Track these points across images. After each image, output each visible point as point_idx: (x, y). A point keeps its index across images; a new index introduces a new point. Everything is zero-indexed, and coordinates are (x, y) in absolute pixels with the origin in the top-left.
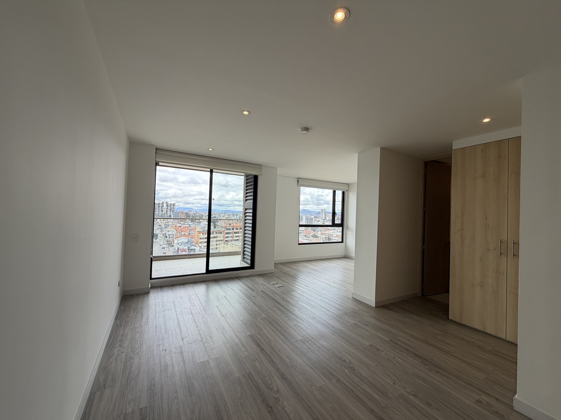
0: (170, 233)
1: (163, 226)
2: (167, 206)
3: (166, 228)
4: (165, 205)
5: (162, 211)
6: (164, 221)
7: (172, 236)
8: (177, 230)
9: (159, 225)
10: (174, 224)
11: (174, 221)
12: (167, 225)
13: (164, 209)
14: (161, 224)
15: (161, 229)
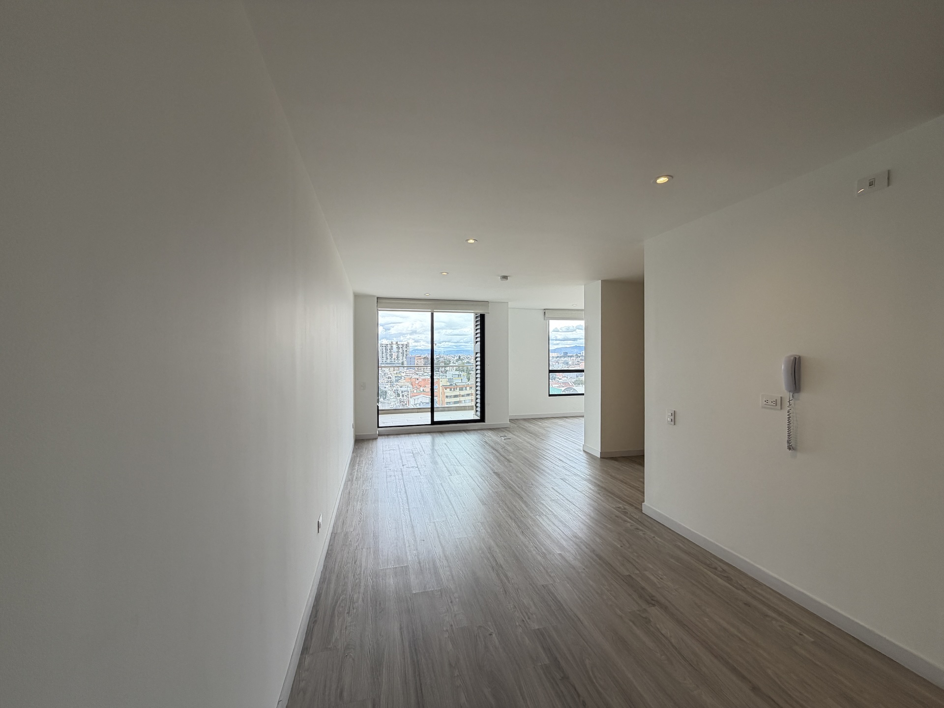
0: (402, 389)
1: (394, 379)
2: (398, 348)
3: (397, 381)
4: (395, 346)
5: (391, 355)
6: (394, 370)
7: (405, 394)
8: (413, 383)
9: (387, 377)
10: (408, 375)
11: (408, 371)
12: (398, 377)
13: (394, 353)
14: (390, 375)
15: (391, 382)
